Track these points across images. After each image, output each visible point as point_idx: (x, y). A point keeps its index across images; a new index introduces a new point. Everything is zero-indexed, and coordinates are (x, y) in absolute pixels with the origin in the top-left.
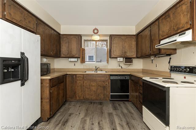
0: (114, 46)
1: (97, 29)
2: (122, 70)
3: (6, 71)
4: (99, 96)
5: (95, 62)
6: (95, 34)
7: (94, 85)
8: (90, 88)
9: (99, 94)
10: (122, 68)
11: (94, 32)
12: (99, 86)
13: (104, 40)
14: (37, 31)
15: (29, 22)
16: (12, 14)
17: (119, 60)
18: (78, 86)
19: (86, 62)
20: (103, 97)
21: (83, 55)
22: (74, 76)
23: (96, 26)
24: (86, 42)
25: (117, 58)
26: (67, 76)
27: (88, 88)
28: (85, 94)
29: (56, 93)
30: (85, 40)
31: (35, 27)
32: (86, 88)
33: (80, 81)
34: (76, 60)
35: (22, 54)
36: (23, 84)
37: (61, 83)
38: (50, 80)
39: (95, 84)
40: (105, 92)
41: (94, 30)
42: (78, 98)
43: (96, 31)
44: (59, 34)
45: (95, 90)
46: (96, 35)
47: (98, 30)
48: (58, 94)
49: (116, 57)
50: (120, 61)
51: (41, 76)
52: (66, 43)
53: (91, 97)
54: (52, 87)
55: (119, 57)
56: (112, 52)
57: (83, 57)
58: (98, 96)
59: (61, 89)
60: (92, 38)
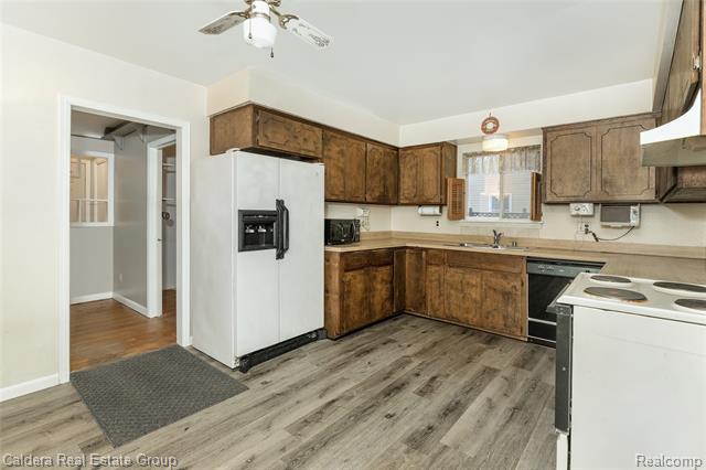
0: (554, 163)
1: (495, 119)
2: (598, 247)
3: (252, 231)
4: (491, 318)
5: (497, 218)
6: (488, 133)
7: (474, 283)
8: (462, 290)
9: (489, 313)
10: (597, 239)
11: (484, 130)
12: (490, 288)
13: (526, 147)
14: (325, 153)
15: (305, 140)
16: (269, 135)
17: (574, 213)
18: (431, 281)
19: (468, 218)
20: (502, 322)
21: (454, 196)
22: (424, 253)
23: (492, 111)
24: (470, 159)
25: (567, 204)
26: (407, 251)
27: (456, 289)
28: (449, 304)
29: (360, 286)
30: (467, 155)
31: (320, 146)
32: (452, 287)
33: (437, 268)
34: (437, 210)
35: (280, 203)
36: (280, 256)
37: (380, 266)
38: (342, 254)
39: (479, 280)
40: (510, 309)
41: (484, 124)
42: (430, 312)
43: (490, 126)
44: (397, 149)
45: (478, 299)
46: (491, 136)
47: (496, 121)
48: (368, 290)
49: (562, 200)
50: (581, 213)
51: (326, 244)
52: (411, 168)
53: (466, 315)
54: (346, 271)
55: (573, 199)
56: (548, 186)
57: (454, 203)
58: (487, 318)
59: (379, 279)
60: (482, 146)
